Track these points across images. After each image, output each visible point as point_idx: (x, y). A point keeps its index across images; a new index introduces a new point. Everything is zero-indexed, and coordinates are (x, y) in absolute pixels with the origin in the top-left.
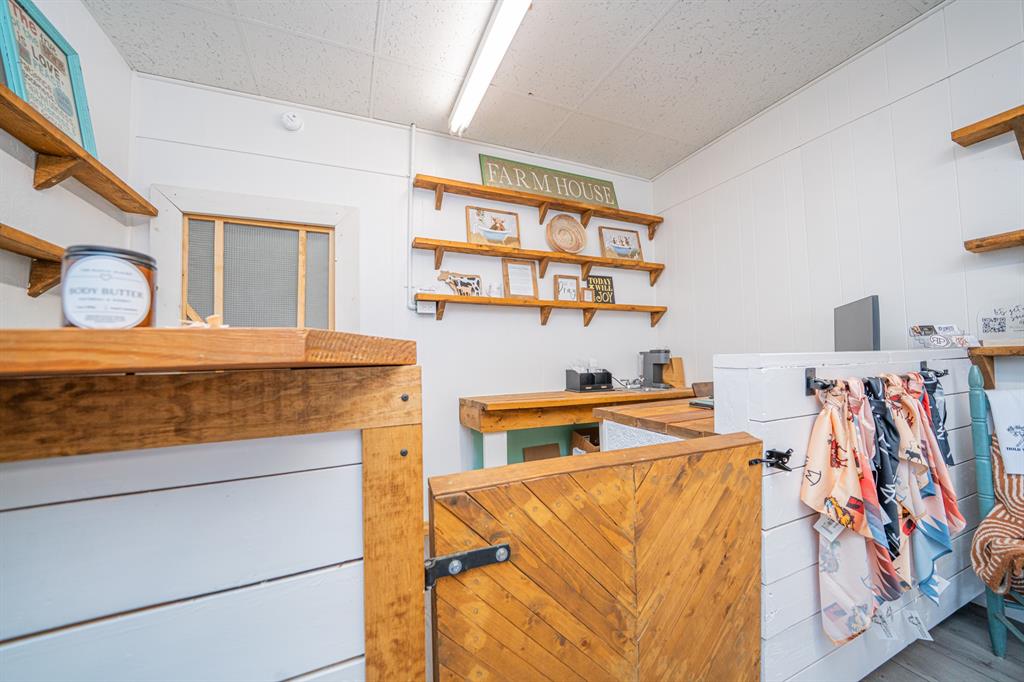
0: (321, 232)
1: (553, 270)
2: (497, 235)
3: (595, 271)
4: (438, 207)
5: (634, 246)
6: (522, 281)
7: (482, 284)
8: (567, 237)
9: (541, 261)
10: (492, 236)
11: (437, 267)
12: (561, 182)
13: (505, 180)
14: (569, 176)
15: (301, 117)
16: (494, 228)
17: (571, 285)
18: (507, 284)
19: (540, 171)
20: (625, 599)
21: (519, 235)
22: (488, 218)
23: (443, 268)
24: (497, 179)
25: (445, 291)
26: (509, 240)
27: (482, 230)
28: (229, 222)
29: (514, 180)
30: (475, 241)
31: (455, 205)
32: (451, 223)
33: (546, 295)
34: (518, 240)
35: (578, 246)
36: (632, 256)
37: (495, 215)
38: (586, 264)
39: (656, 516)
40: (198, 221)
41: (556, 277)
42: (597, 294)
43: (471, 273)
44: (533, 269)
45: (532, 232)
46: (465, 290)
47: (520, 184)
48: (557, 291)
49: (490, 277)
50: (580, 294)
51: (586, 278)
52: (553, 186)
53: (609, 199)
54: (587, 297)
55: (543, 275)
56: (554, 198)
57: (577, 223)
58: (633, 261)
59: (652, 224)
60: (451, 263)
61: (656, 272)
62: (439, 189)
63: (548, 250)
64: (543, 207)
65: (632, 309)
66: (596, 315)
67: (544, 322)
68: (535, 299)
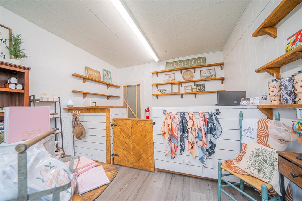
0: (139, 85)
1: (184, 85)
3: (197, 83)
4: (157, 76)
5: (213, 73)
6: (176, 89)
8: (189, 76)
9: (180, 83)
10: (170, 80)
12: (187, 62)
13: (171, 67)
14: (189, 60)
15: (135, 68)
16: (169, 78)
17: (190, 88)
18: (172, 90)
19: (180, 61)
21: (175, 78)
22: (168, 76)
23: (158, 88)
24: (169, 67)
25: (159, 93)
26: (172, 80)
27: (166, 79)
28: (128, 86)
29: (173, 66)
30: (164, 82)
31: (160, 75)
32: (160, 79)
33: (182, 91)
34: (175, 80)
35: (192, 78)
36: (212, 76)
37: (169, 75)
38: (195, 82)
39: (134, 127)
40: (125, 87)
41: (185, 86)
42: (199, 89)
43: (164, 89)
44: (179, 86)
45: (179, 77)
46: (162, 92)
47: (175, 67)
48: (185, 90)
49: (168, 89)
50: (192, 90)
51: (195, 85)
52: (184, 64)
53: (203, 62)
54: (195, 90)
55: (182, 87)
56: (184, 67)
57: (191, 72)
58: (212, 79)
59: (221, 65)
60: (160, 87)
61: (222, 80)
62: (157, 73)
63: (183, 80)
64: (181, 70)
65: (210, 92)
66: (197, 95)
67: (182, 98)
68: (179, 92)
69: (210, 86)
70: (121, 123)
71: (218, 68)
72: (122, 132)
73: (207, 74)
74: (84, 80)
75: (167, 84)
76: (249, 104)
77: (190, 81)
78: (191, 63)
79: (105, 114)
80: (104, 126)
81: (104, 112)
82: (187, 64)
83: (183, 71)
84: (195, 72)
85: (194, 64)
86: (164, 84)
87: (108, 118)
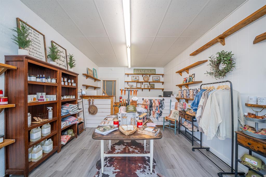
0: (115, 81)
1: (144, 83)
2: (136, 79)
3: (151, 83)
4: (128, 77)
5: (159, 79)
7: (134, 86)
8: (146, 79)
9: (142, 83)
12: (146, 71)
13: (137, 72)
14: (148, 70)
15: (113, 68)
17: (147, 86)
18: (137, 86)
19: (142, 69)
23: (128, 84)
24: (136, 72)
26: (137, 80)
27: (134, 79)
28: (106, 81)
29: (138, 72)
30: (132, 81)
31: (130, 76)
32: (130, 79)
33: (142, 87)
34: (139, 80)
35: (148, 80)
36: (158, 80)
37: (136, 77)
38: (149, 82)
40: (104, 81)
41: (144, 85)
42: (151, 87)
43: (132, 85)
44: (141, 84)
45: (141, 79)
46: (131, 87)
48: (144, 87)
50: (148, 87)
51: (150, 84)
52: (144, 72)
53: (154, 72)
54: (149, 87)
55: (142, 84)
56: (144, 73)
57: (148, 77)
59: (163, 75)
60: (129, 84)
61: (163, 83)
62: (128, 75)
63: (143, 81)
64: (143, 75)
65: (157, 89)
66: (151, 90)
67: (142, 91)
68: (141, 88)
69: (157, 85)
71: (161, 76)
73: (156, 79)
74: (87, 77)
75: (134, 82)
76: (173, 97)
77: (147, 82)
78: (148, 72)
79: (110, 100)
80: (110, 107)
81: (110, 99)
82: (146, 72)
83: (144, 76)
84: (150, 77)
85: (149, 73)
86: (132, 82)
87: (112, 102)
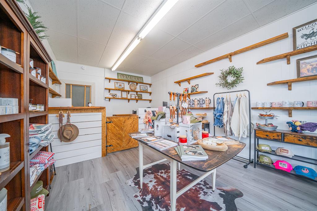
0: (89, 87)
1: (130, 93)
2: (120, 87)
4: (109, 82)
5: (146, 89)
6: (125, 95)
7: (117, 95)
8: (134, 87)
10: (119, 87)
11: (109, 92)
13: (122, 78)
14: (134, 76)
15: (85, 67)
16: (120, 86)
17: (134, 96)
18: (122, 95)
19: (129, 75)
20: (123, 127)
22: (119, 84)
23: (110, 93)
24: (120, 78)
25: (111, 97)
26: (122, 88)
27: (117, 86)
28: (73, 85)
29: (124, 77)
30: (116, 88)
31: (112, 82)
32: (112, 85)
33: (129, 97)
34: (124, 88)
35: (135, 89)
36: (146, 90)
37: (120, 84)
38: (137, 92)
39: (126, 121)
40: (68, 85)
41: (131, 94)
42: (139, 97)
43: (115, 94)
44: (127, 93)
45: (127, 87)
46: (114, 96)
47: (125, 78)
48: (131, 97)
49: (119, 94)
50: (135, 97)
51: (137, 94)
52: (131, 78)
53: (142, 81)
54: (137, 98)
55: (128, 94)
56: (131, 80)
57: (135, 85)
58: (146, 92)
59: (150, 85)
60: (112, 92)
61: (150, 93)
62: (110, 79)
63: (130, 90)
64: (129, 82)
65: (145, 100)
66: (138, 101)
67: (129, 102)
68: (127, 98)
69: (145, 96)
70: (115, 120)
71: (148, 86)
72: (116, 127)
73: (143, 88)
75: (119, 90)
77: (135, 91)
80: (100, 124)
81: (100, 112)
82: (133, 79)
83: (130, 83)
84: (137, 85)
85: (136, 80)
86: (116, 90)
